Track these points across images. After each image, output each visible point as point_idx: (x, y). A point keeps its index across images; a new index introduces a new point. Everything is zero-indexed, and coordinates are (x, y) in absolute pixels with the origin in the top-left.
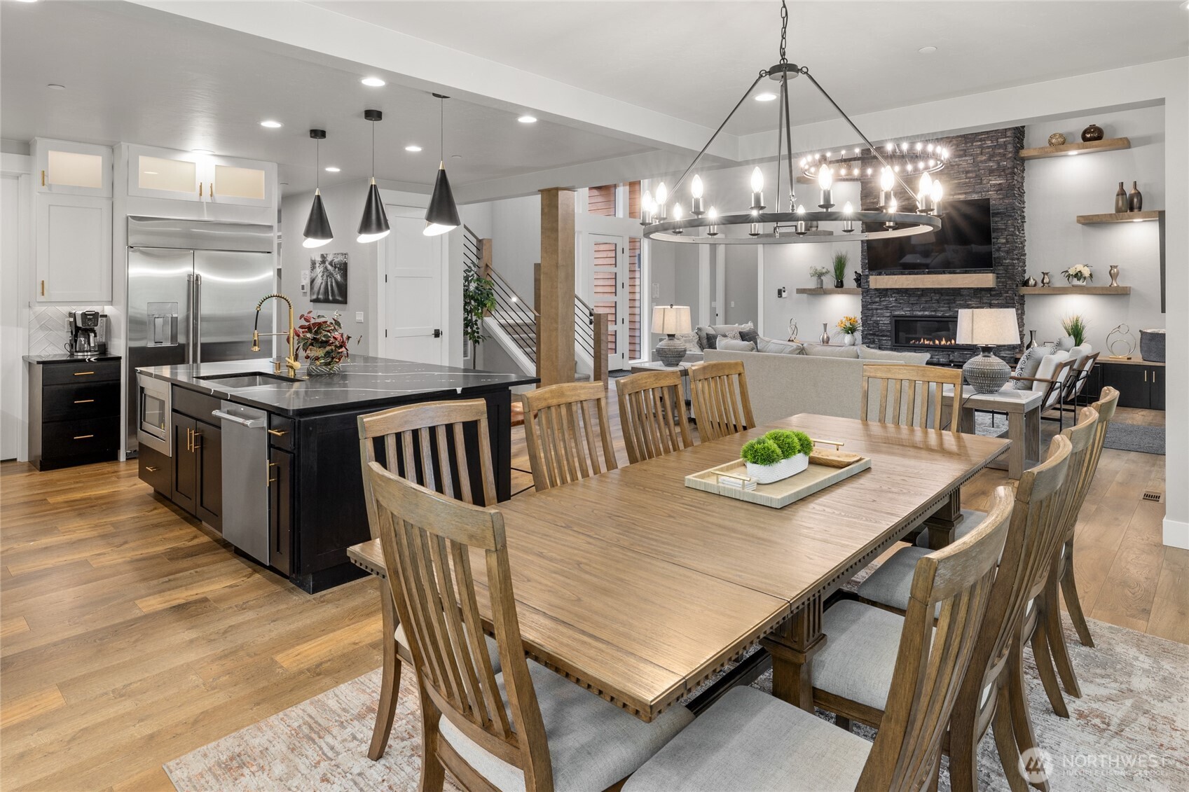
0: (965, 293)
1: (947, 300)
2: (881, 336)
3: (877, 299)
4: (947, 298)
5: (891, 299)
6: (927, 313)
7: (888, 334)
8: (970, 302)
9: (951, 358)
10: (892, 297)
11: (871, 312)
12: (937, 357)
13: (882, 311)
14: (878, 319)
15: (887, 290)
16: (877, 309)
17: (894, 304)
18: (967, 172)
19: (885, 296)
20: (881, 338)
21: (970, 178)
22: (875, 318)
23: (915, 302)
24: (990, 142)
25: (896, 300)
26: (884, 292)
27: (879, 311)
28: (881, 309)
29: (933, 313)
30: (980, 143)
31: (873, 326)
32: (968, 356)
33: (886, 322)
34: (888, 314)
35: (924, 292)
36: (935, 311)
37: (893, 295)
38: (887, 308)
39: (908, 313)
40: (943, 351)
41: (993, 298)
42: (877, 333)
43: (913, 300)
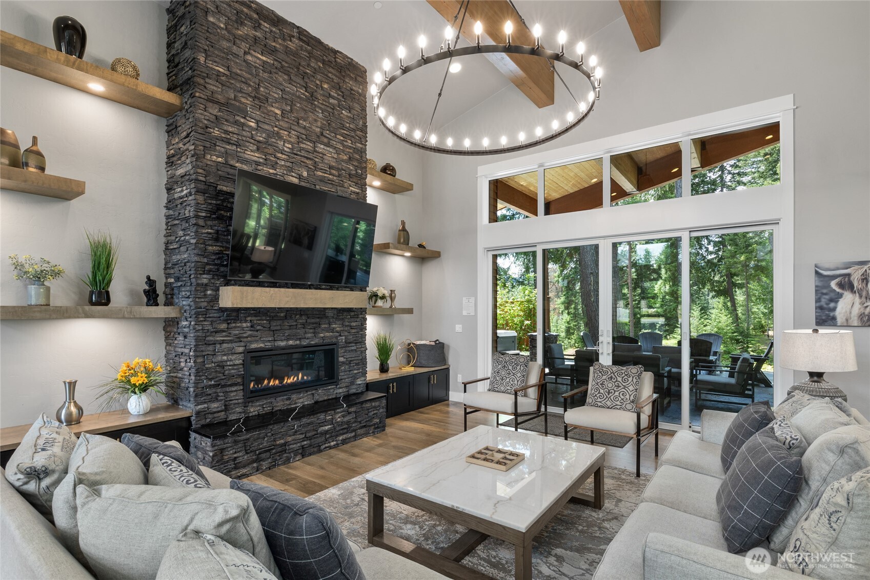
0: (330, 314)
1: (313, 324)
2: (231, 385)
3: (223, 326)
4: (313, 321)
5: (244, 325)
6: (291, 342)
7: (239, 380)
8: (334, 326)
9: (317, 397)
10: (246, 321)
11: (211, 348)
12: (301, 400)
13: (230, 345)
14: (225, 358)
15: (238, 310)
16: (223, 342)
17: (250, 333)
18: (331, 167)
19: (237, 319)
20: (228, 389)
21: (333, 175)
22: (219, 358)
23: (279, 328)
24: (350, 142)
25: (252, 326)
26: (235, 314)
27: (225, 345)
28: (231, 342)
29: (298, 342)
30: (342, 138)
31: (216, 372)
32: (332, 391)
33: (237, 362)
34: (241, 349)
35: (290, 313)
36: (300, 339)
37: (249, 319)
38: (239, 339)
39: (269, 346)
40: (307, 392)
41: (352, 319)
42: (223, 383)
43: (275, 324)
